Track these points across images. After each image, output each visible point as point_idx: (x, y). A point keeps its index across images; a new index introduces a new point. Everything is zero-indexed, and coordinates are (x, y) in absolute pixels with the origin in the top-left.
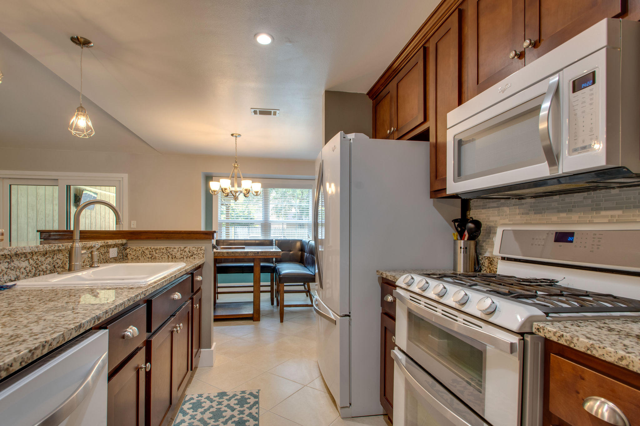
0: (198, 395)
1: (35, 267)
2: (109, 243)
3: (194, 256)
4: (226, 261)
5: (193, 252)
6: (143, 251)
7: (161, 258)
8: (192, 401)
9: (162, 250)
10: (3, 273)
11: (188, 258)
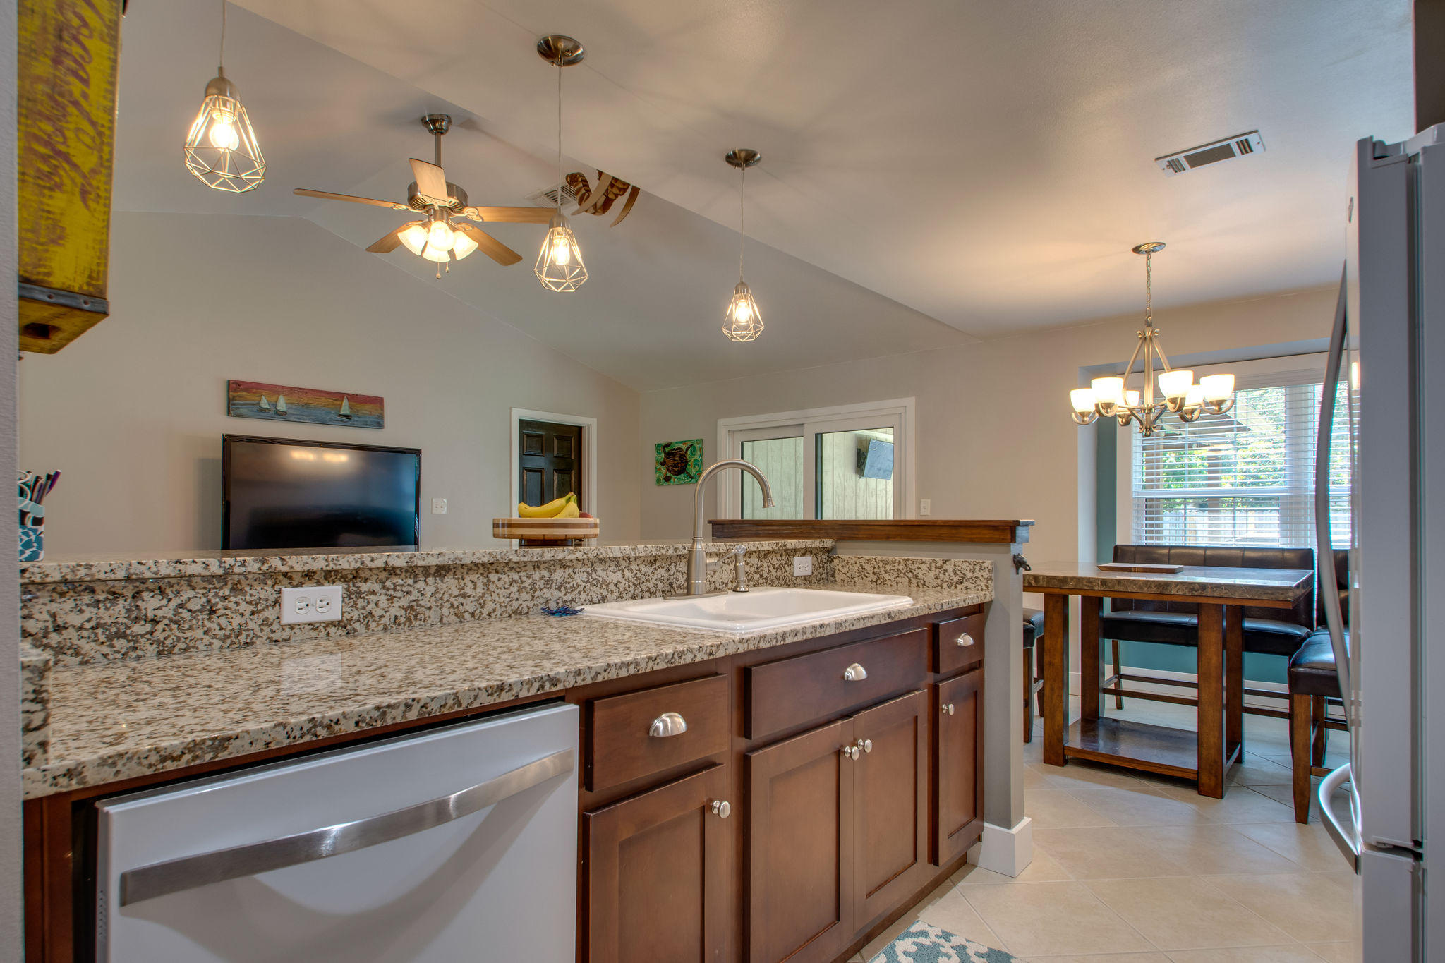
0: (943, 932)
1: (634, 584)
2: (789, 546)
3: (966, 584)
4: (1140, 605)
5: (964, 574)
6: (862, 566)
7: (894, 584)
8: (921, 940)
9: (896, 565)
10: (579, 589)
11: (953, 587)
